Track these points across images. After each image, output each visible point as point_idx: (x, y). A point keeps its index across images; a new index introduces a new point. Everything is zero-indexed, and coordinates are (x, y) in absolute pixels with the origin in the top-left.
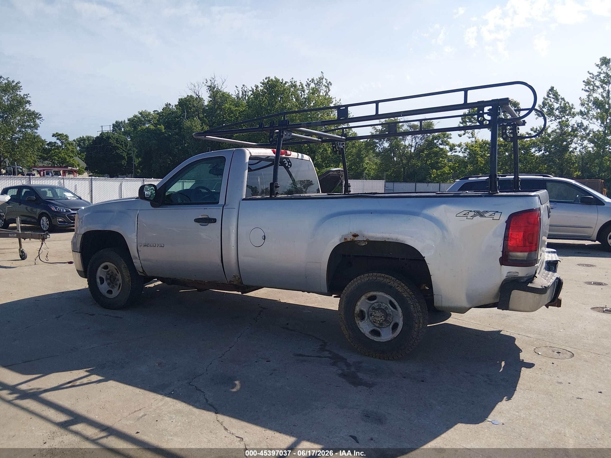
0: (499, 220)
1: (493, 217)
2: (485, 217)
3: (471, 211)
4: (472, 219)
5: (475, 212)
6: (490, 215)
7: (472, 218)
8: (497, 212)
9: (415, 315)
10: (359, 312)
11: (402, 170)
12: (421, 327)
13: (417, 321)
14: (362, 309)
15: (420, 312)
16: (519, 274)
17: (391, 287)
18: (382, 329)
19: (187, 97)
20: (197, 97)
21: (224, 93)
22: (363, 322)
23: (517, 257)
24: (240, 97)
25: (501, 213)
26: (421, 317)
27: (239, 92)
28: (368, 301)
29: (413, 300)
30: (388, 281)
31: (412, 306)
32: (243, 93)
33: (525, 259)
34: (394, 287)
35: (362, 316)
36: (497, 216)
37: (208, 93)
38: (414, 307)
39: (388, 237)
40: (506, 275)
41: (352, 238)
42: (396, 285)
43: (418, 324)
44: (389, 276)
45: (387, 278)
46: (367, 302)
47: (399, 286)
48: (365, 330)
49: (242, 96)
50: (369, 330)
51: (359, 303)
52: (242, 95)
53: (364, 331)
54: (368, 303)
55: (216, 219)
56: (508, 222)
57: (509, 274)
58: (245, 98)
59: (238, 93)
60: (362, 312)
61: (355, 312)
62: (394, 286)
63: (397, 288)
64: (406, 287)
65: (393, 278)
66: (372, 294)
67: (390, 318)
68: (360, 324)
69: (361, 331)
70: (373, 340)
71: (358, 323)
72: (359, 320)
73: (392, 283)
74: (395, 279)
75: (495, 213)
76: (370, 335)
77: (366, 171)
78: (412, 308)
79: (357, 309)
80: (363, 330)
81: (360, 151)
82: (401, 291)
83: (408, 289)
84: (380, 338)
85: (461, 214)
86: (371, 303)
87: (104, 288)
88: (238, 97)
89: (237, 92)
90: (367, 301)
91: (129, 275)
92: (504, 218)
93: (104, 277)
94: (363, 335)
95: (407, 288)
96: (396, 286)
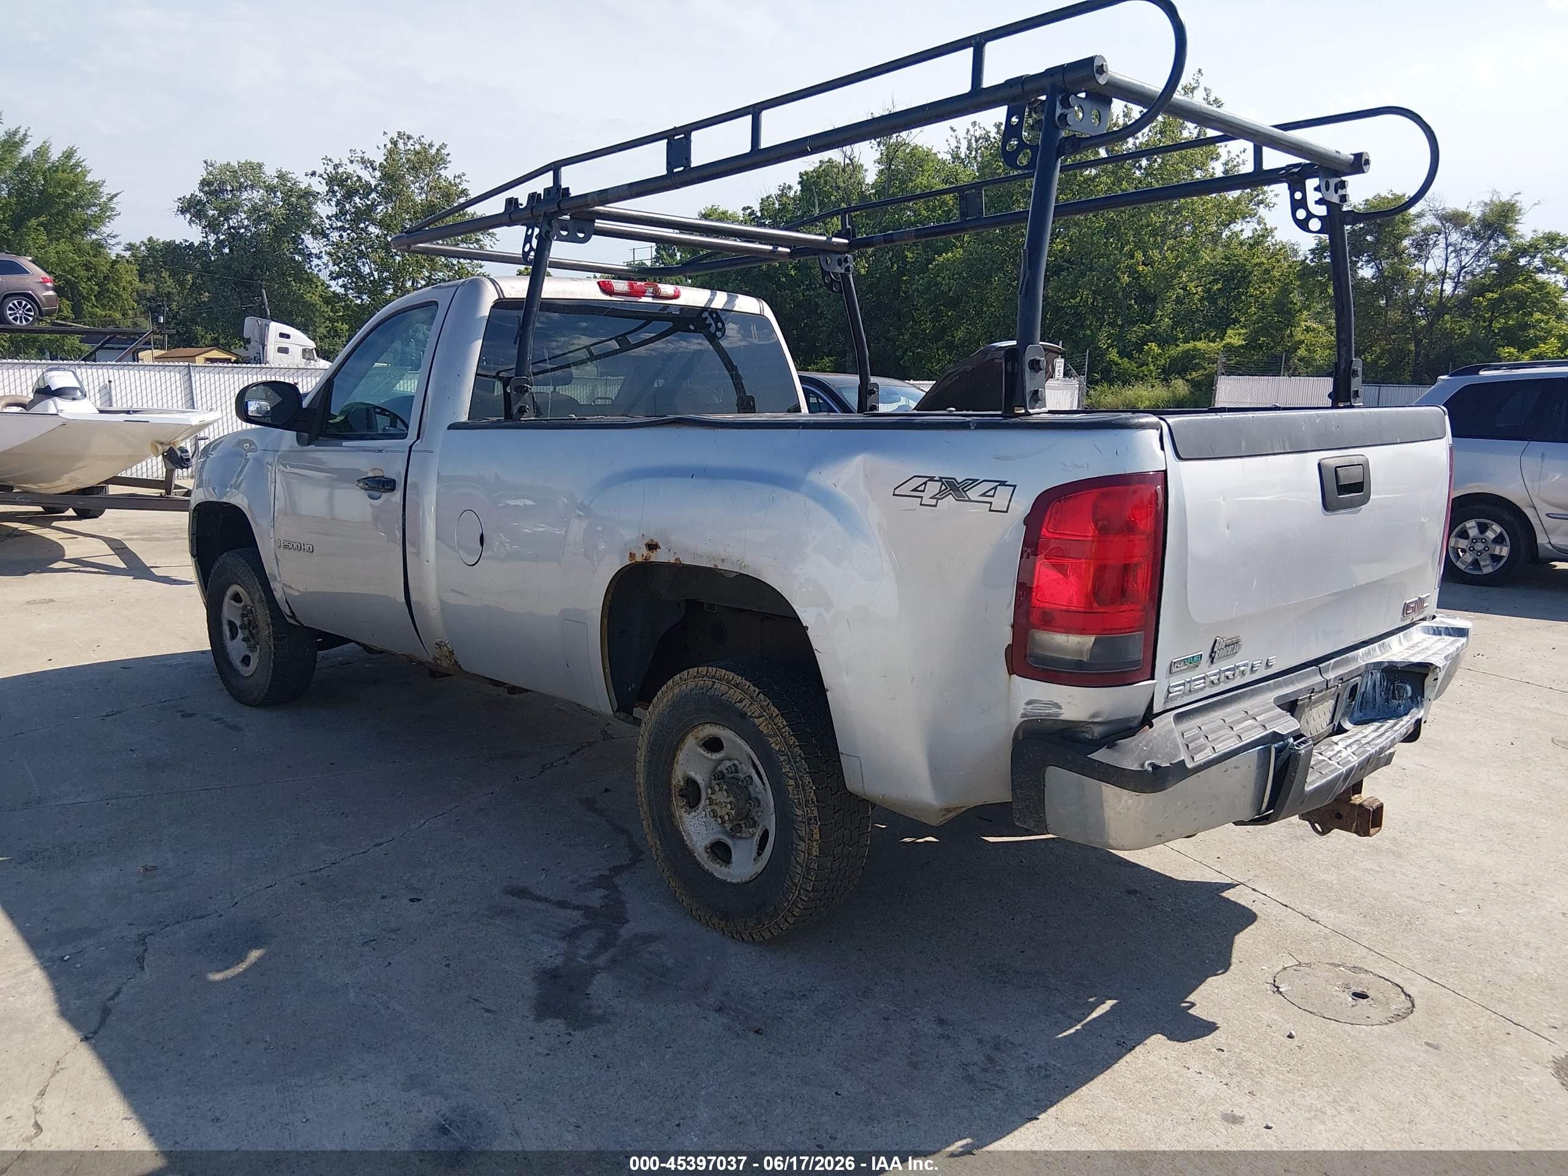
0: (1006, 512)
1: (991, 503)
2: (970, 501)
3: (931, 479)
4: (935, 506)
5: (943, 483)
6: (981, 496)
7: (933, 502)
8: (1003, 483)
9: (799, 812)
10: (682, 783)
11: (1412, 347)
12: (815, 853)
13: (802, 834)
14: (692, 774)
15: (813, 802)
16: (1062, 711)
17: (743, 715)
18: (739, 842)
19: (820, 166)
20: (847, 161)
21: (916, 147)
22: (693, 814)
23: (1060, 648)
24: (963, 156)
25: (1015, 486)
26: (815, 820)
27: (958, 142)
28: (705, 753)
29: (796, 762)
30: (738, 695)
31: (792, 782)
32: (969, 142)
33: (1085, 659)
34: (751, 717)
35: (692, 794)
36: (1001, 498)
37: (874, 150)
38: (797, 786)
39: (724, 555)
40: (1023, 711)
41: (645, 551)
42: (755, 710)
43: (807, 841)
44: (744, 681)
45: (737, 686)
46: (701, 754)
47: (765, 714)
48: (695, 838)
49: (968, 152)
50: (707, 842)
51: (681, 756)
52: (968, 149)
53: (691, 841)
54: (705, 757)
55: (394, 481)
56: (1033, 521)
57: (1029, 707)
58: (975, 157)
59: (956, 145)
60: (691, 782)
61: (674, 782)
62: (749, 714)
63: (757, 721)
64: (781, 721)
65: (752, 688)
66: (711, 733)
67: (757, 812)
68: (685, 819)
69: (684, 841)
70: (711, 875)
71: (681, 817)
72: (682, 807)
73: (746, 702)
74: (757, 691)
75: (995, 488)
76: (705, 856)
77: (1302, 352)
78: (790, 789)
79: (678, 776)
80: (691, 838)
81: (1285, 291)
82: (765, 732)
83: (787, 728)
84: (724, 869)
85: (906, 489)
86: (711, 760)
87: (236, 648)
88: (956, 157)
89: (954, 144)
90: (701, 751)
91: (269, 620)
92: (1022, 505)
93: (238, 623)
94: (689, 854)
95: (785, 723)
96: (756, 714)
